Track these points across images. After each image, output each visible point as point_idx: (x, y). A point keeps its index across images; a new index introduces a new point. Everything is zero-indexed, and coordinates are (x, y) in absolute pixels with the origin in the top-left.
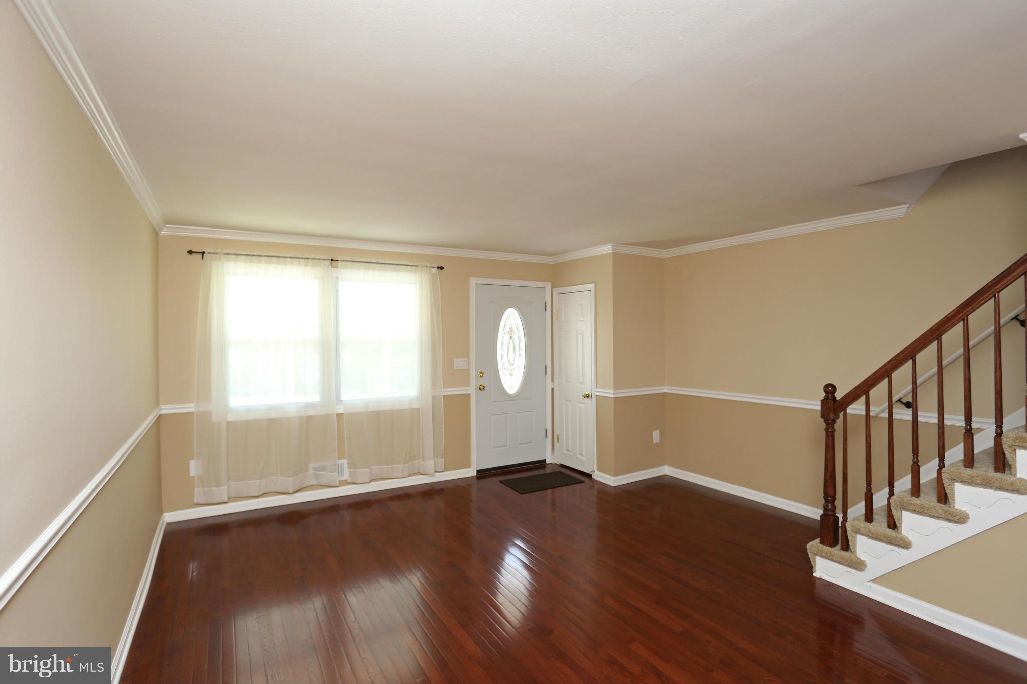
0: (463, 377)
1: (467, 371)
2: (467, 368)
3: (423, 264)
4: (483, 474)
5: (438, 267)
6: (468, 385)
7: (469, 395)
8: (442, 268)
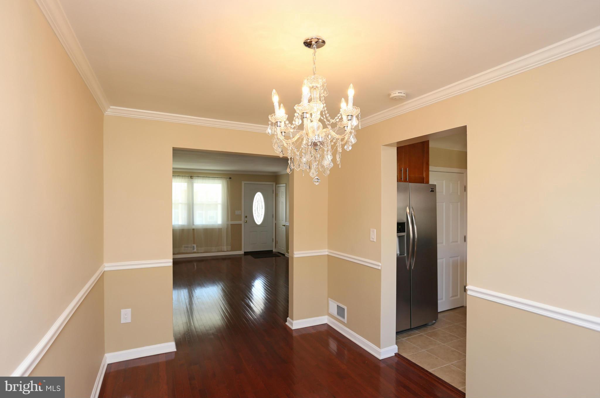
0: (239, 217)
1: (241, 215)
2: (240, 214)
3: (224, 177)
4: (246, 253)
5: (229, 178)
6: (241, 220)
7: (241, 224)
8: (231, 178)
